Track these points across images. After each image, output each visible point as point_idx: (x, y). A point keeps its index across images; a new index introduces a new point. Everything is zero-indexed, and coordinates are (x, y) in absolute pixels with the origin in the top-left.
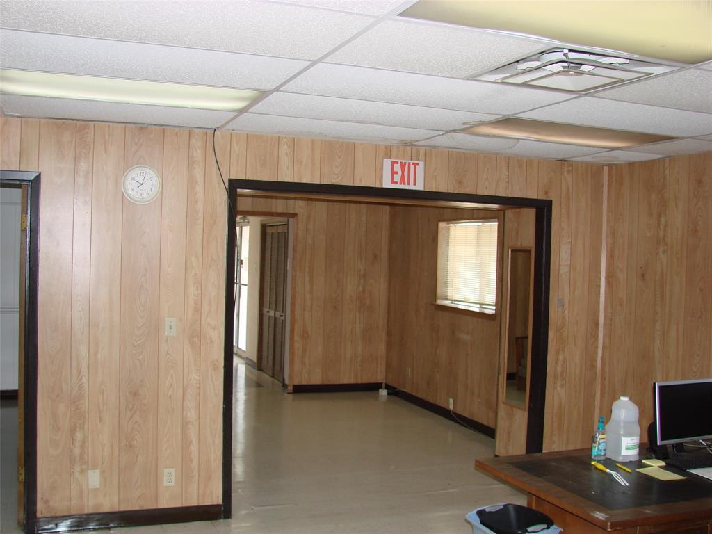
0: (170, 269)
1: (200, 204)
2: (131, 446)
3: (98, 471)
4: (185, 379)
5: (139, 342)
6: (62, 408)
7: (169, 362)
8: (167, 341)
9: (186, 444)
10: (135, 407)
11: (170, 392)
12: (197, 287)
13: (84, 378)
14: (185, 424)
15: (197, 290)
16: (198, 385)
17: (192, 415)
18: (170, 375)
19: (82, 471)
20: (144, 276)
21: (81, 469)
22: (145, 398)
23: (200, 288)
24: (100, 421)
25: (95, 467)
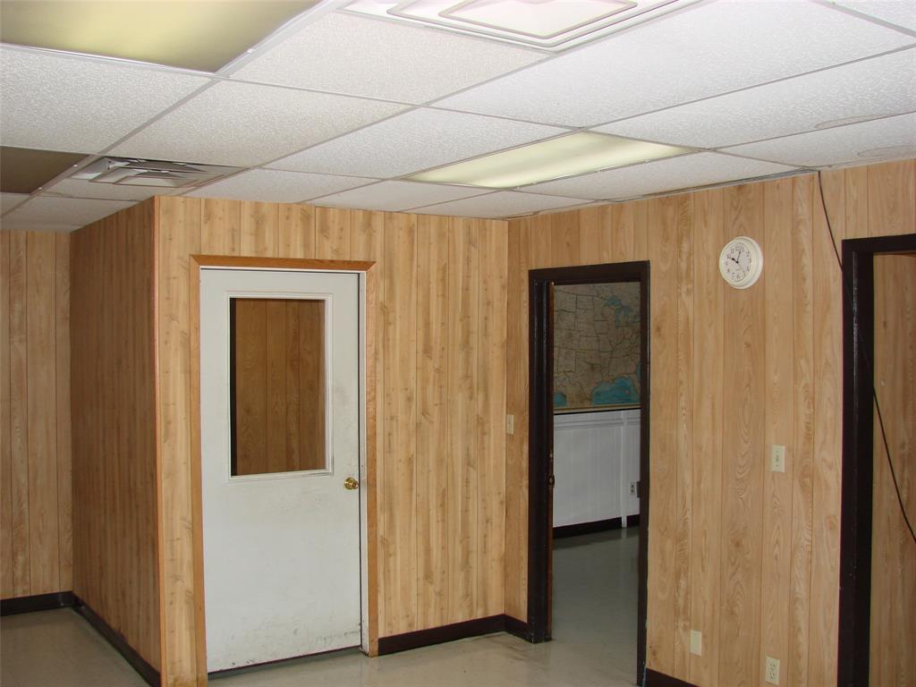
0: (776, 377)
1: (809, 283)
2: (732, 613)
3: (700, 634)
4: (794, 537)
5: (744, 475)
6: (669, 545)
7: (775, 508)
8: (773, 478)
9: (793, 631)
10: (737, 562)
11: (776, 551)
12: (809, 403)
13: (688, 512)
14: (793, 601)
15: (809, 408)
16: (809, 548)
17: (801, 590)
18: (776, 528)
19: (686, 629)
20: (748, 385)
21: (685, 625)
22: (748, 553)
23: (812, 406)
24: (703, 571)
25: (697, 629)
